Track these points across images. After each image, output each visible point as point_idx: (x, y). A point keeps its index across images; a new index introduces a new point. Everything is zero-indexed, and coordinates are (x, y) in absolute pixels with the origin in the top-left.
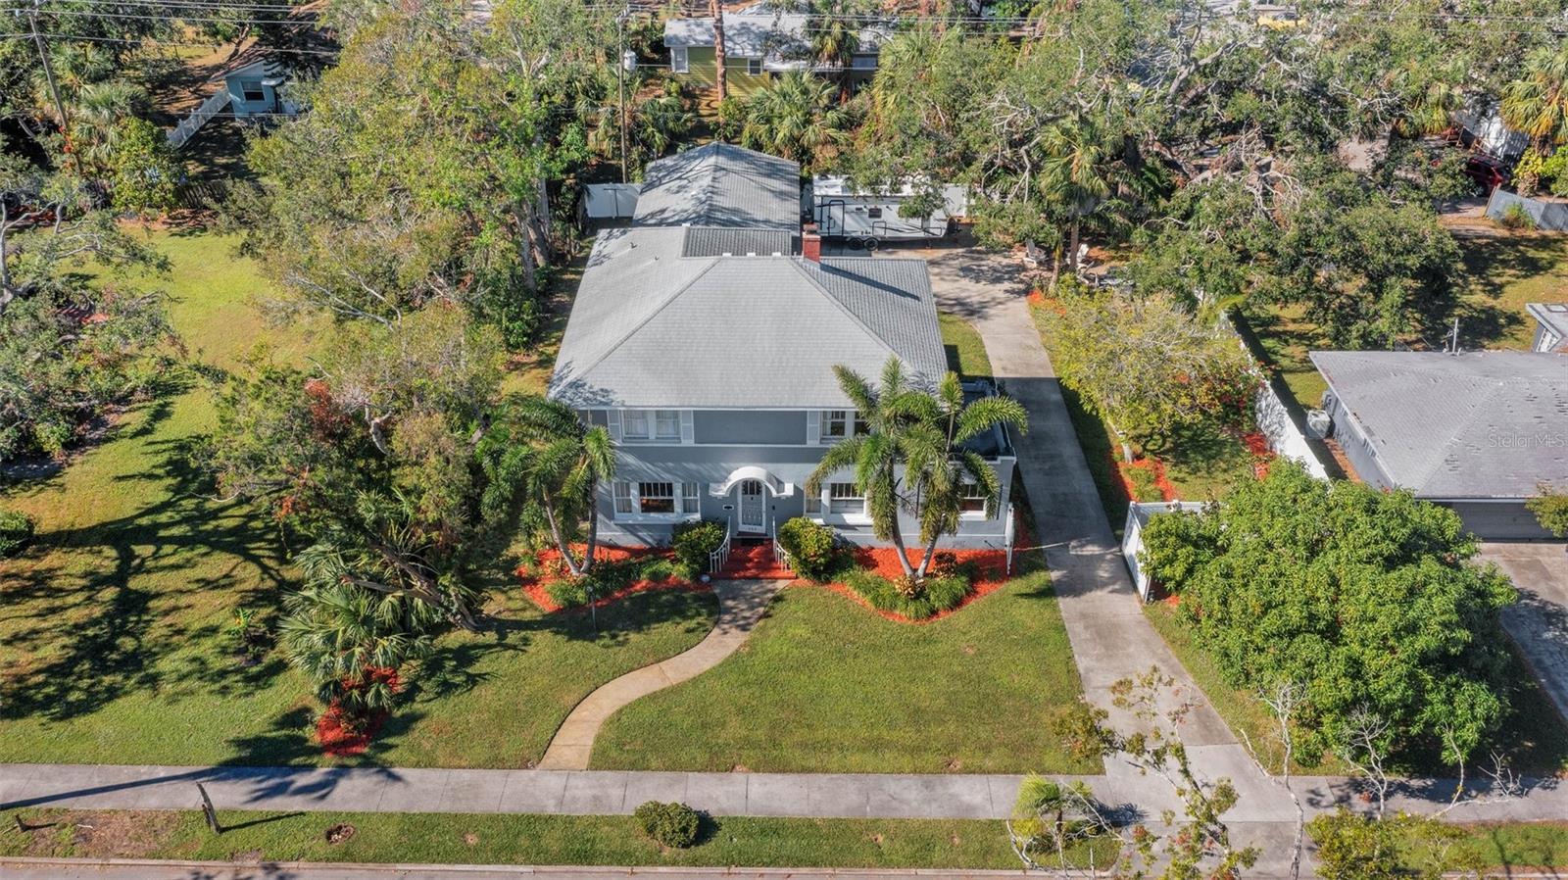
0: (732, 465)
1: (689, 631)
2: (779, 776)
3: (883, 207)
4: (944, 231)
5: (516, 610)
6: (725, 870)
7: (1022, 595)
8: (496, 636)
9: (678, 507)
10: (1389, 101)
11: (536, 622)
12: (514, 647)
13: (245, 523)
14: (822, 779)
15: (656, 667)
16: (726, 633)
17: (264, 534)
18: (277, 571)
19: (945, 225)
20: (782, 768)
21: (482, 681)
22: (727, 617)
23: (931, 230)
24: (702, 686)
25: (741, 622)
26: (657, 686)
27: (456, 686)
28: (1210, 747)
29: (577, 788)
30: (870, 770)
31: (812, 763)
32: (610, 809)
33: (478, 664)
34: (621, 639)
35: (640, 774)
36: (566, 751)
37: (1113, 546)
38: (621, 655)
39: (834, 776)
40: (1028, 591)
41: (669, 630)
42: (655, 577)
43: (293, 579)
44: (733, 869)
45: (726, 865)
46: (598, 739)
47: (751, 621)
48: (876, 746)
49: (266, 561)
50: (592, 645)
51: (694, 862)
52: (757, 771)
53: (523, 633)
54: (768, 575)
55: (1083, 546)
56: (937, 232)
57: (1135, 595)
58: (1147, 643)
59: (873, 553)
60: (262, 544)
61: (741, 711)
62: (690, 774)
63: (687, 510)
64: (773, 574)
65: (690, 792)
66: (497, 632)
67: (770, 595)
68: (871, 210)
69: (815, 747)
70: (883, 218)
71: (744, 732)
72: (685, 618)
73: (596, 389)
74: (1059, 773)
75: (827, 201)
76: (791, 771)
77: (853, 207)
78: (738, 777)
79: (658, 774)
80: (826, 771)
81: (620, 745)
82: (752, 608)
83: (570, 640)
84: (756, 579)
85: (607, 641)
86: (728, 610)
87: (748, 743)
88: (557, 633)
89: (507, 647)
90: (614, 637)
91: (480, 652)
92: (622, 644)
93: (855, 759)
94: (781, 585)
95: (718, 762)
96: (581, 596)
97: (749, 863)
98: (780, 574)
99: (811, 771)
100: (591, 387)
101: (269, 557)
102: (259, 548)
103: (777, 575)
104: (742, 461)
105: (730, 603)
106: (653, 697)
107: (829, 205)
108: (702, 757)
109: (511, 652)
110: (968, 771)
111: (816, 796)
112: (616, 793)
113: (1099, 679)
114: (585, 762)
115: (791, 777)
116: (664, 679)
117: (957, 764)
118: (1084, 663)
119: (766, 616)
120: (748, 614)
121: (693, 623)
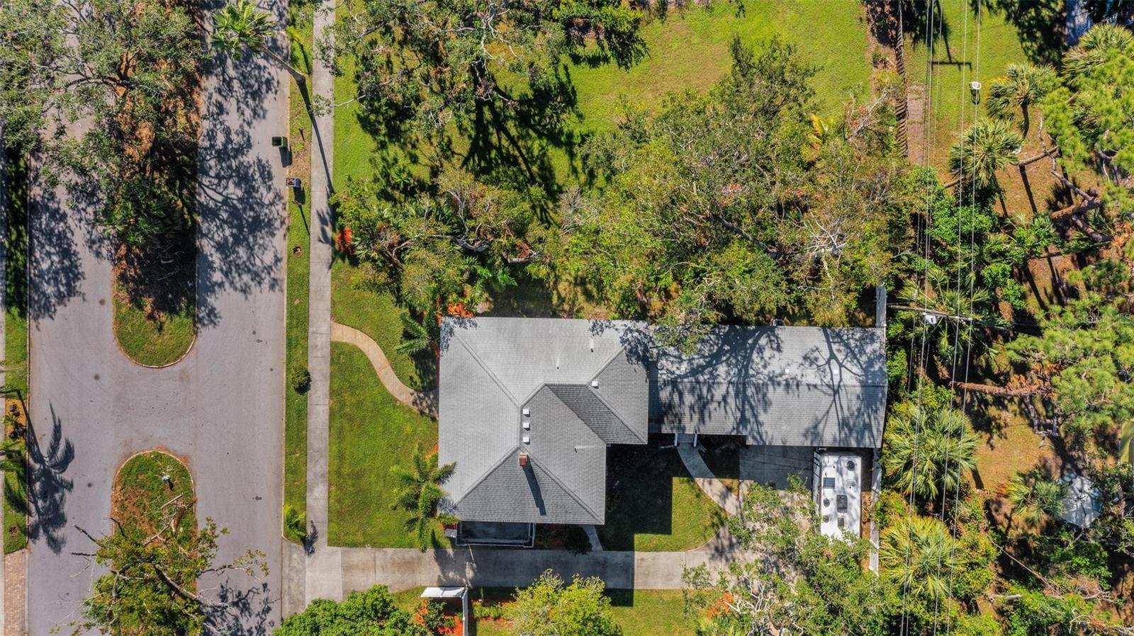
1: (411, 378)
2: (327, 417)
14: (326, 434)
15: (389, 366)
16: (411, 395)
20: (331, 418)
22: (421, 394)
24: (375, 385)
25: (418, 401)
26: (376, 366)
29: (322, 338)
30: (331, 454)
31: (334, 431)
32: (311, 353)
35: (328, 363)
36: (340, 332)
39: (328, 439)
41: (411, 369)
45: (287, 400)
46: (346, 344)
47: (419, 406)
48: (341, 457)
51: (288, 387)
52: (330, 408)
61: (360, 403)
62: (328, 382)
65: (320, 382)
69: (341, 430)
71: (349, 404)
72: (420, 376)
74: (329, 530)
76: (330, 423)
78: (327, 401)
79: (328, 369)
80: (330, 436)
81: (343, 353)
82: (428, 406)
86: (426, 395)
87: (343, 405)
93: (335, 448)
95: (333, 393)
97: (287, 406)
99: (330, 430)
105: (431, 395)
106: (369, 364)
108: (336, 386)
110: (330, 492)
111: (318, 432)
112: (319, 354)
113: (379, 555)
114: (335, 340)
115: (327, 422)
116: (380, 369)
117: (333, 488)
118: (390, 551)
119: (422, 413)
120: (424, 404)
121: (416, 378)
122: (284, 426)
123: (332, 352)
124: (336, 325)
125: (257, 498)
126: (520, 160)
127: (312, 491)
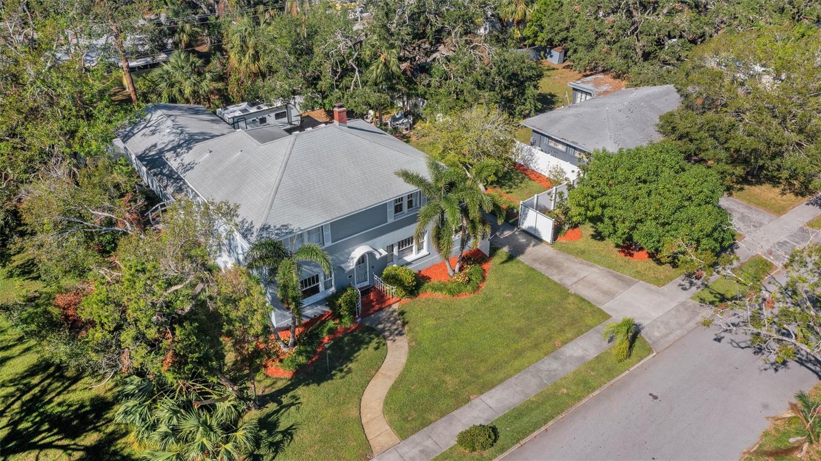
0: (351, 249)
1: (376, 349)
2: (493, 390)
3: (266, 116)
4: (299, 122)
5: (271, 385)
6: (518, 445)
7: (503, 263)
8: (276, 404)
9: (321, 287)
10: (493, 6)
11: (288, 386)
12: (293, 404)
13: (14, 430)
14: (512, 380)
15: (379, 374)
16: (395, 341)
17: (38, 428)
18: (75, 444)
19: (299, 118)
20: (491, 386)
21: (293, 431)
22: (387, 333)
23: (293, 123)
24: (413, 370)
25: (396, 332)
26: (390, 383)
27: (282, 441)
28: (633, 287)
29: (407, 453)
30: (527, 365)
31: (501, 375)
32: (436, 453)
33: (281, 424)
34: (346, 370)
35: (430, 427)
36: (380, 439)
37: (514, 229)
38: (354, 378)
39: (516, 376)
40: (504, 260)
41: (365, 354)
42: (331, 331)
43: (93, 443)
44: (522, 442)
45: (517, 442)
46: (391, 423)
47: (400, 329)
48: (519, 354)
49: (60, 443)
50: (333, 381)
51: (502, 450)
52: (482, 393)
53: (289, 395)
54: (387, 305)
55: (502, 233)
56: (296, 123)
57: (543, 244)
58: (567, 259)
59: (422, 273)
60: (43, 435)
61: (445, 371)
62: (454, 413)
63: (326, 288)
64: (388, 303)
65: (463, 421)
66: (274, 402)
67: (396, 314)
68: (260, 119)
69: (494, 369)
70: (267, 122)
71: (457, 380)
72: (368, 343)
73: (278, 226)
74: (597, 325)
75: (236, 120)
76: (496, 385)
77: (251, 120)
78: (476, 401)
79: (439, 422)
80: (511, 376)
81: (405, 420)
82: (394, 323)
83: (319, 385)
84: (381, 309)
85: (339, 375)
86: (383, 330)
87: (464, 384)
88: (308, 385)
89: (289, 406)
90: (341, 371)
91: (274, 417)
92: (350, 371)
93: (517, 364)
94: (395, 306)
95: (461, 400)
96: (302, 359)
97: (526, 435)
98: (391, 301)
99: (505, 379)
100: (275, 227)
101: (58, 440)
102: (43, 438)
103: (391, 303)
104: (356, 245)
105: (380, 326)
106: (395, 387)
107: (238, 122)
108: (451, 402)
109: (293, 408)
110: (564, 343)
111: (519, 389)
112: (429, 443)
113: (568, 282)
114: (395, 438)
115: (499, 388)
116: (390, 377)
117: (557, 343)
118: (556, 278)
119: (404, 324)
120: (395, 327)
121: (373, 344)
122: (550, 423)
123: (415, 431)
124: (376, 448)
125: (655, 398)
126: (26, 397)
127: (582, 358)
